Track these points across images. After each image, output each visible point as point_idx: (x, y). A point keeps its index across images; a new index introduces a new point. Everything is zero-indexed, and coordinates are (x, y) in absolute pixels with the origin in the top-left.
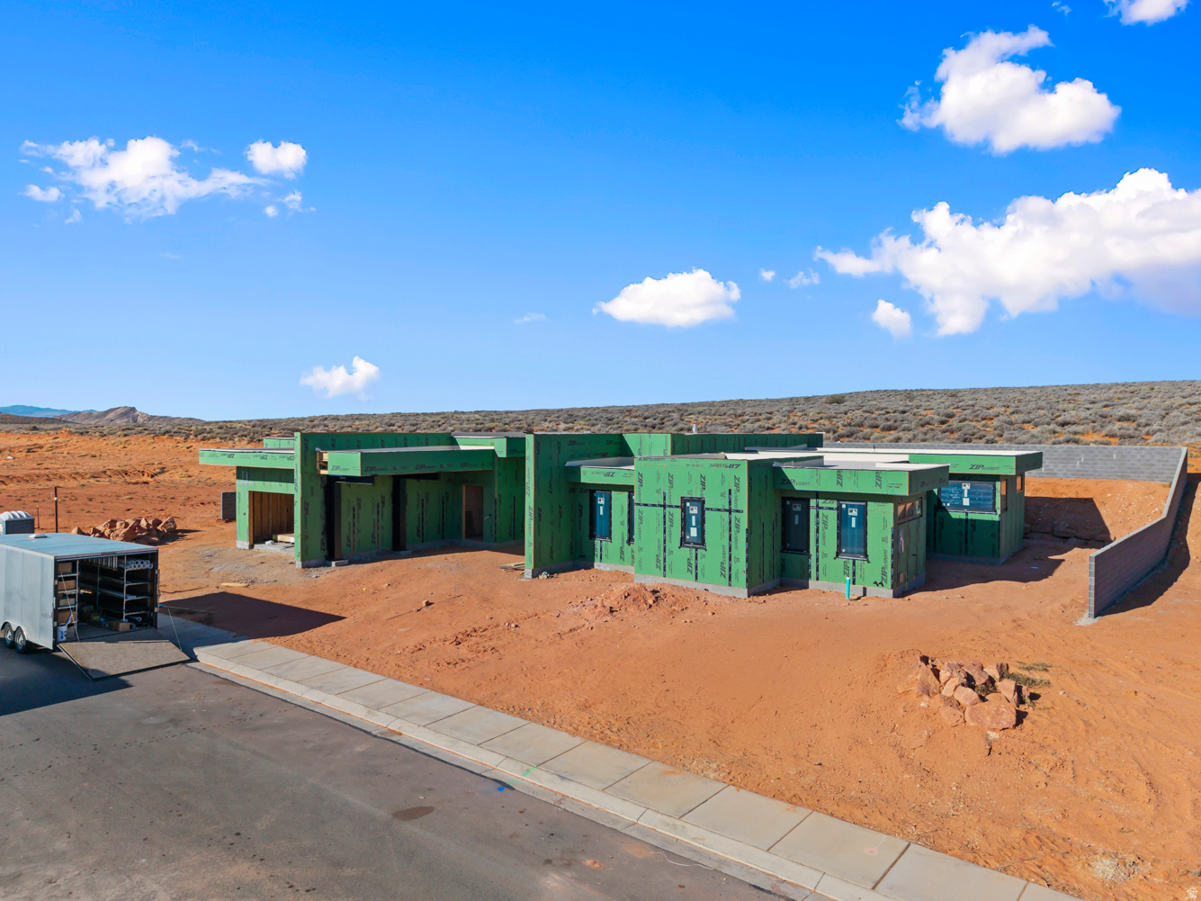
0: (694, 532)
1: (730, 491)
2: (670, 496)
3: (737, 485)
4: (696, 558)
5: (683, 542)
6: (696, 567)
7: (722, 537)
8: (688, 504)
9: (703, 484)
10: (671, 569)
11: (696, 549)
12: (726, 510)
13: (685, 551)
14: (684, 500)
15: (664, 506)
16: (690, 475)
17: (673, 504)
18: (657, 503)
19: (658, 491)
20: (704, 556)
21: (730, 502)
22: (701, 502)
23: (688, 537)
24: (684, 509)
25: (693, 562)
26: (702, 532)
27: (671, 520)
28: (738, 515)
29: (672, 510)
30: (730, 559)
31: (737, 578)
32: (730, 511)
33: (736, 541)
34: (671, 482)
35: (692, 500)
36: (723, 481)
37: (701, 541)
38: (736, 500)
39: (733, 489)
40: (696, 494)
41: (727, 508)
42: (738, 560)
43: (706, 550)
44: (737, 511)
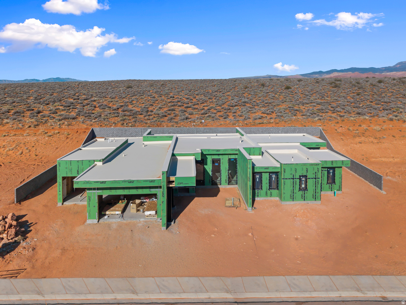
0: (303, 186)
1: (316, 172)
2: (295, 175)
3: (318, 171)
4: (304, 194)
5: (300, 189)
6: (304, 197)
7: (313, 186)
8: (301, 177)
9: (307, 171)
10: (295, 199)
11: (304, 191)
12: (315, 178)
13: (301, 192)
14: (300, 176)
15: (293, 179)
16: (302, 169)
17: (296, 178)
18: (290, 178)
19: (291, 174)
20: (307, 193)
21: (316, 176)
22: (306, 176)
23: (301, 188)
24: (300, 179)
25: (303, 195)
26: (306, 185)
27: (296, 183)
28: (318, 179)
29: (296, 180)
30: (316, 193)
31: (318, 198)
32: (316, 178)
33: (318, 187)
34: (296, 171)
35: (303, 176)
36: (314, 170)
37: (306, 189)
38: (318, 175)
39: (317, 172)
40: (305, 174)
41: (315, 177)
42: (318, 193)
43: (307, 191)
44: (318, 178)
